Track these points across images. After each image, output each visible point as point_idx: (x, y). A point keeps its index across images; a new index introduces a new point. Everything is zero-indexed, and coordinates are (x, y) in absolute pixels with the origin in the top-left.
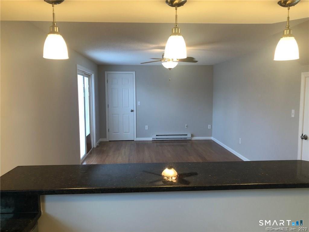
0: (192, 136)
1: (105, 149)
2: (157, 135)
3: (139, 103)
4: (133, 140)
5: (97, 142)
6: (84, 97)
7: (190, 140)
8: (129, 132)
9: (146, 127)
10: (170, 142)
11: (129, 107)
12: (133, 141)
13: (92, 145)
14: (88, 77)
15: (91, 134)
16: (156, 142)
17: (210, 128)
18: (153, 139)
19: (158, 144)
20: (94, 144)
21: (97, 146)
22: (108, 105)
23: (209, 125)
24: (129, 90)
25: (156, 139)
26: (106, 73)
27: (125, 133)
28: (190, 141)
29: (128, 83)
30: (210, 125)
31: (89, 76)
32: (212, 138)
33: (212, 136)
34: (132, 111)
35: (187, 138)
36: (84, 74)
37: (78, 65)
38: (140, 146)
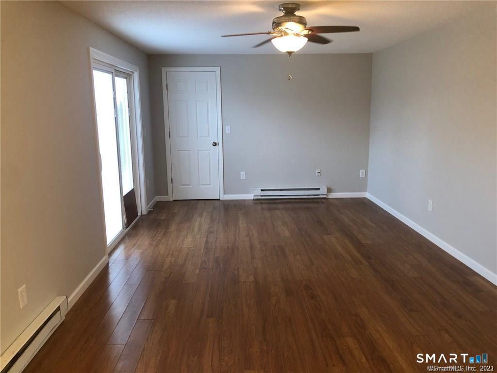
0: (329, 190)
1: (162, 218)
2: (262, 190)
3: (228, 129)
4: (219, 199)
5: (147, 205)
6: (116, 119)
7: (325, 198)
8: (210, 184)
9: (243, 175)
10: (287, 203)
11: (209, 136)
12: (218, 201)
13: (139, 210)
14: (126, 78)
15: (135, 190)
16: (261, 203)
17: (364, 176)
18: (254, 196)
19: (265, 206)
20: (143, 206)
21: (150, 212)
22: (169, 133)
23: (361, 171)
24: (208, 104)
25: (261, 196)
26: (164, 70)
27: (201, 185)
28: (324, 201)
29: (207, 90)
30: (364, 171)
31: (128, 76)
32: (367, 195)
33: (366, 192)
34: (215, 144)
35: (319, 195)
36: (114, 71)
37: (91, 49)
38: (230, 209)
